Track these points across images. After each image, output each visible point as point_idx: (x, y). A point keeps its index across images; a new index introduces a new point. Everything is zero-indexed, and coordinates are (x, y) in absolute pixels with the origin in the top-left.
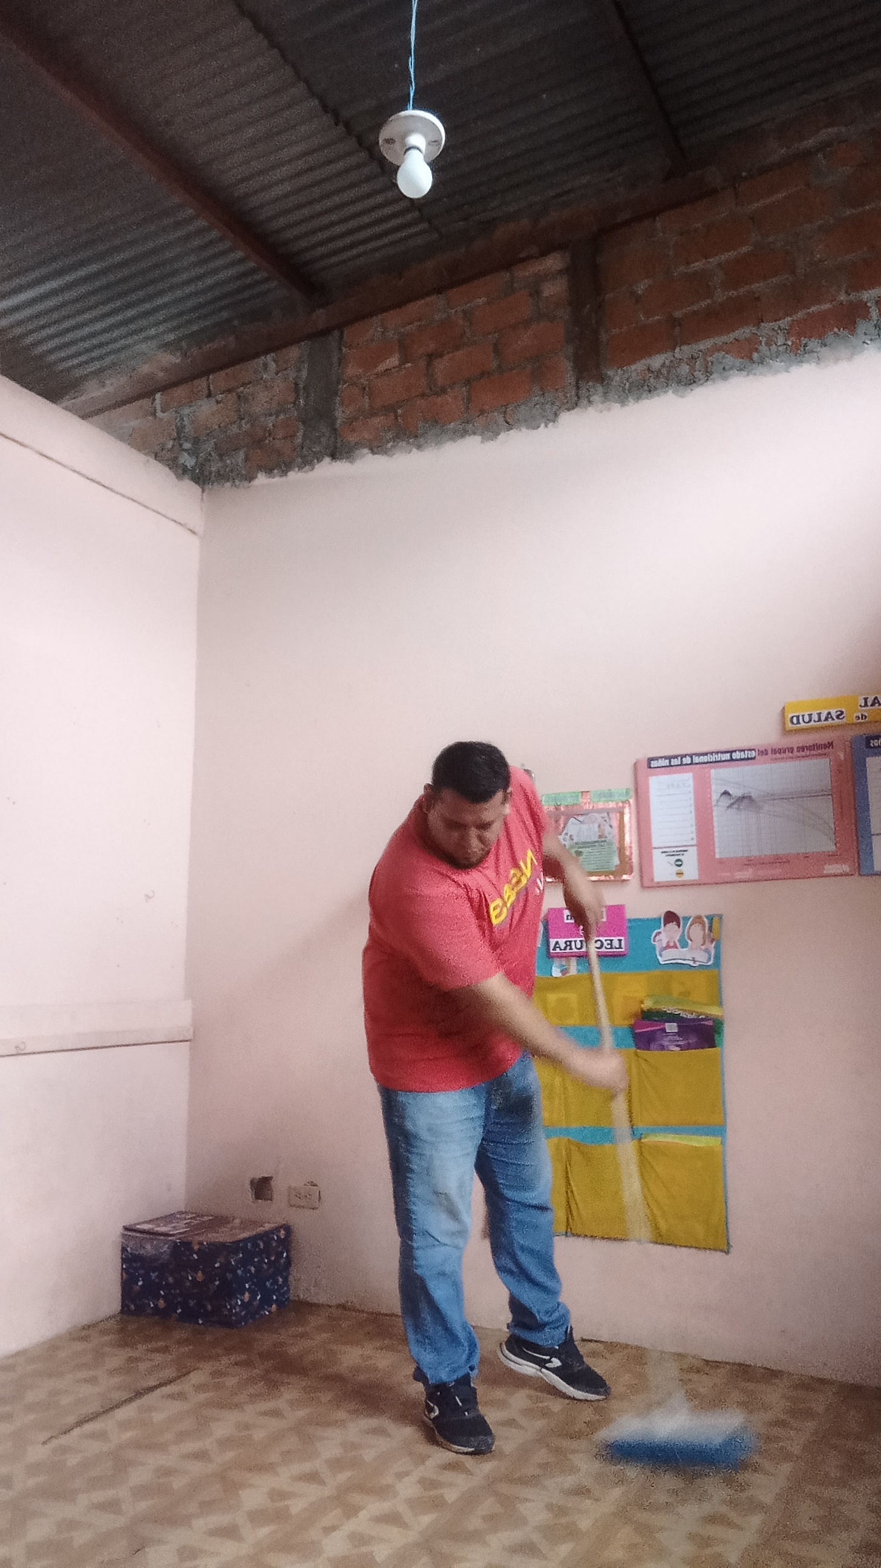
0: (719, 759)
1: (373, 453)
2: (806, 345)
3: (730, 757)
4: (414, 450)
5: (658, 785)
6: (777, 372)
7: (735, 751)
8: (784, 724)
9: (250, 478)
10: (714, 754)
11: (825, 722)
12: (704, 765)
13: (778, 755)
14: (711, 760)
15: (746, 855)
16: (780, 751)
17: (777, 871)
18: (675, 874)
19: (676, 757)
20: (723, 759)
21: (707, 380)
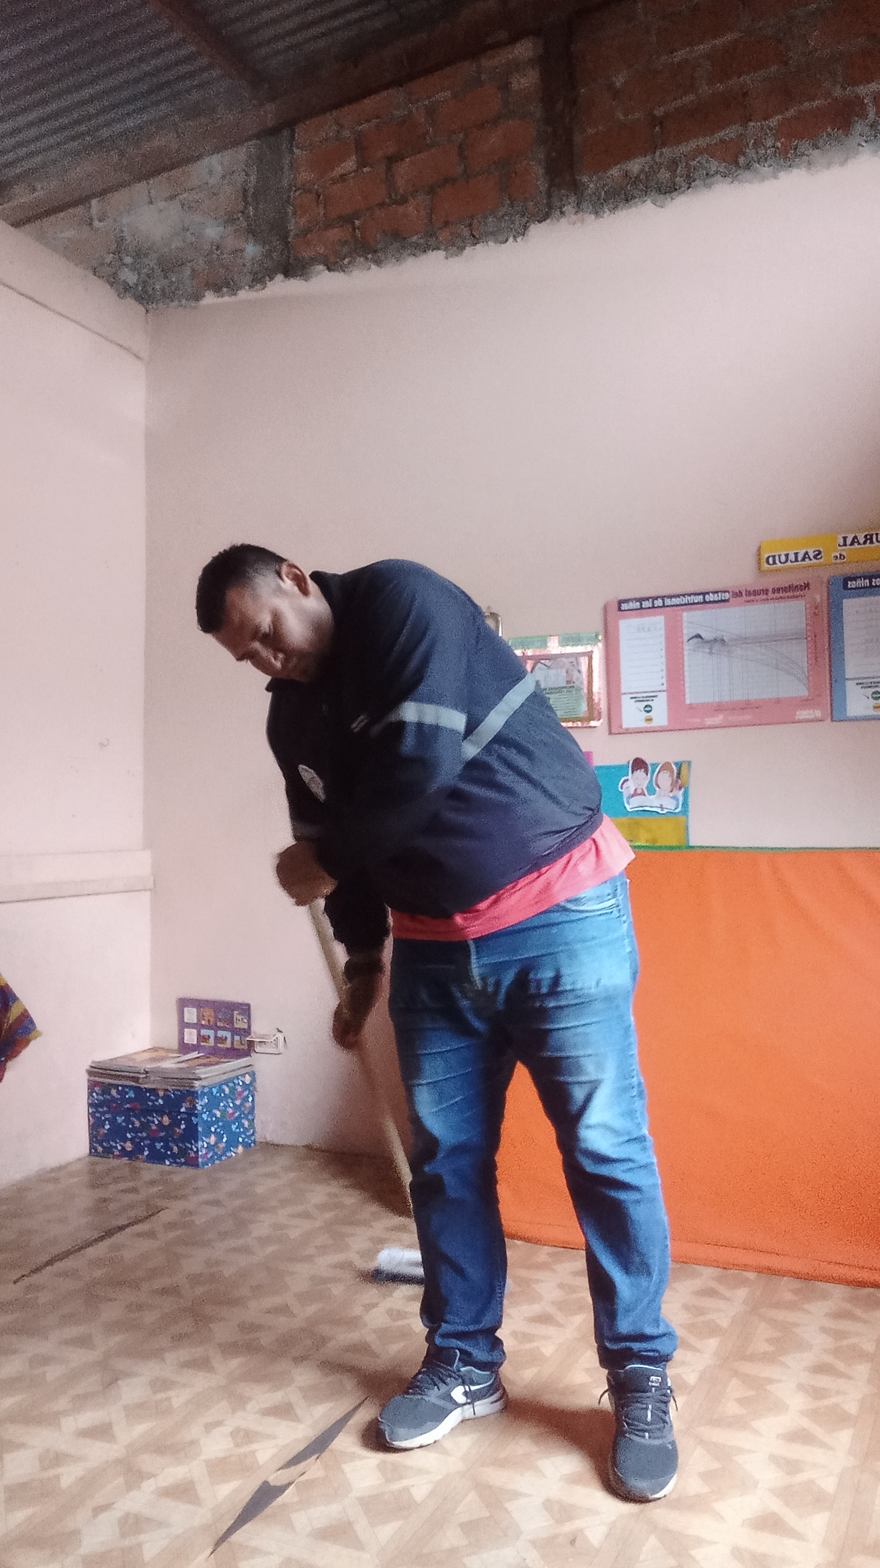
0: (692, 602)
1: (329, 269)
2: (796, 149)
3: (704, 599)
4: (373, 266)
5: (628, 627)
6: (763, 179)
7: (708, 593)
8: (759, 563)
9: (197, 297)
10: (686, 596)
11: (802, 563)
12: (675, 608)
13: (752, 597)
14: (684, 603)
15: (717, 699)
16: (756, 593)
17: (748, 717)
18: (644, 721)
19: (647, 599)
20: (696, 601)
21: (689, 188)
